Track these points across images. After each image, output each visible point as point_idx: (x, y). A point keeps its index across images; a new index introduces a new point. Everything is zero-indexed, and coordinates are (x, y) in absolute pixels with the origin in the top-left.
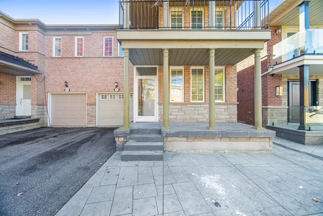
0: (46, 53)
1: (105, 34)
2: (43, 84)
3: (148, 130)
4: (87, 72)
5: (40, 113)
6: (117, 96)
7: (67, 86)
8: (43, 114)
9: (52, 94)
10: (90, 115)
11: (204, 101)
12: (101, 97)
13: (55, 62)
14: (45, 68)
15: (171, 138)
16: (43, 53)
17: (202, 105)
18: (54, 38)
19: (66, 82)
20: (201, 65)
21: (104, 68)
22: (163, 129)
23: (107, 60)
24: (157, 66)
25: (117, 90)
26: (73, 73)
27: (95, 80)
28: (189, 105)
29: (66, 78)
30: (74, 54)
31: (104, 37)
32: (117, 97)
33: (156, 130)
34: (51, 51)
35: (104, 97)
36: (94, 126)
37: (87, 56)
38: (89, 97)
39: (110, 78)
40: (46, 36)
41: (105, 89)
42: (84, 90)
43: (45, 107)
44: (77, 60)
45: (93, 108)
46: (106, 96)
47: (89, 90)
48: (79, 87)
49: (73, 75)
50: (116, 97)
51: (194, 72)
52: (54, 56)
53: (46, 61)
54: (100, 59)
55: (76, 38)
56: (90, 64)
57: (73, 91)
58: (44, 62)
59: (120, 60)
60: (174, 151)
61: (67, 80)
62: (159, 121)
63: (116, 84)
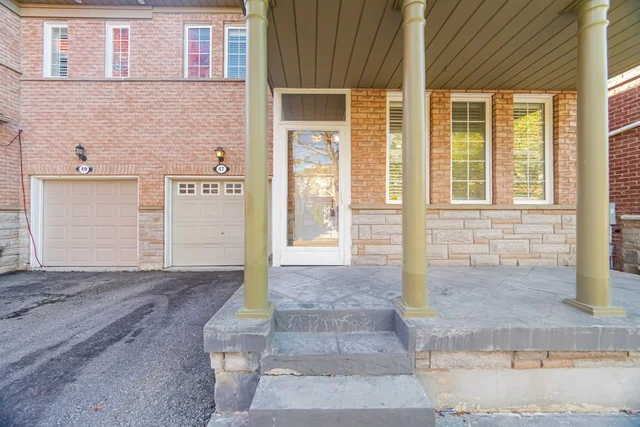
0: (24, 66)
1: (189, 17)
2: (14, 153)
3: (340, 314)
4: (140, 121)
5: (7, 232)
6: (222, 185)
7: (83, 158)
8: (17, 236)
9: (44, 180)
10: (149, 236)
11: (488, 201)
12: (179, 189)
13: (49, 93)
14: (23, 109)
15: (445, 356)
16: (15, 67)
17: (486, 213)
18: (48, 27)
19: (80, 148)
20: (483, 89)
21: (185, 109)
22: (410, 316)
23: (193, 87)
24: (347, 92)
25: (222, 169)
26: (99, 123)
27: (162, 141)
28: (447, 214)
29: (81, 137)
30: (102, 72)
31: (187, 28)
32: (222, 189)
33: (373, 314)
34: (39, 61)
35: (187, 189)
36: (157, 267)
37: (138, 76)
38: (145, 189)
39: (202, 137)
40: (24, 21)
41: (189, 168)
42: (131, 168)
43: (22, 216)
44: (112, 87)
45: (156, 220)
46: (192, 186)
47: (144, 171)
48: (118, 163)
49: (101, 128)
50: (219, 189)
51: (459, 110)
52: (47, 74)
53: (25, 87)
54: (176, 85)
55: (110, 27)
56: (146, 99)
57: (100, 172)
58: (19, 91)
59: (231, 88)
60: (457, 409)
61: (84, 143)
62: (354, 262)
63: (219, 154)
